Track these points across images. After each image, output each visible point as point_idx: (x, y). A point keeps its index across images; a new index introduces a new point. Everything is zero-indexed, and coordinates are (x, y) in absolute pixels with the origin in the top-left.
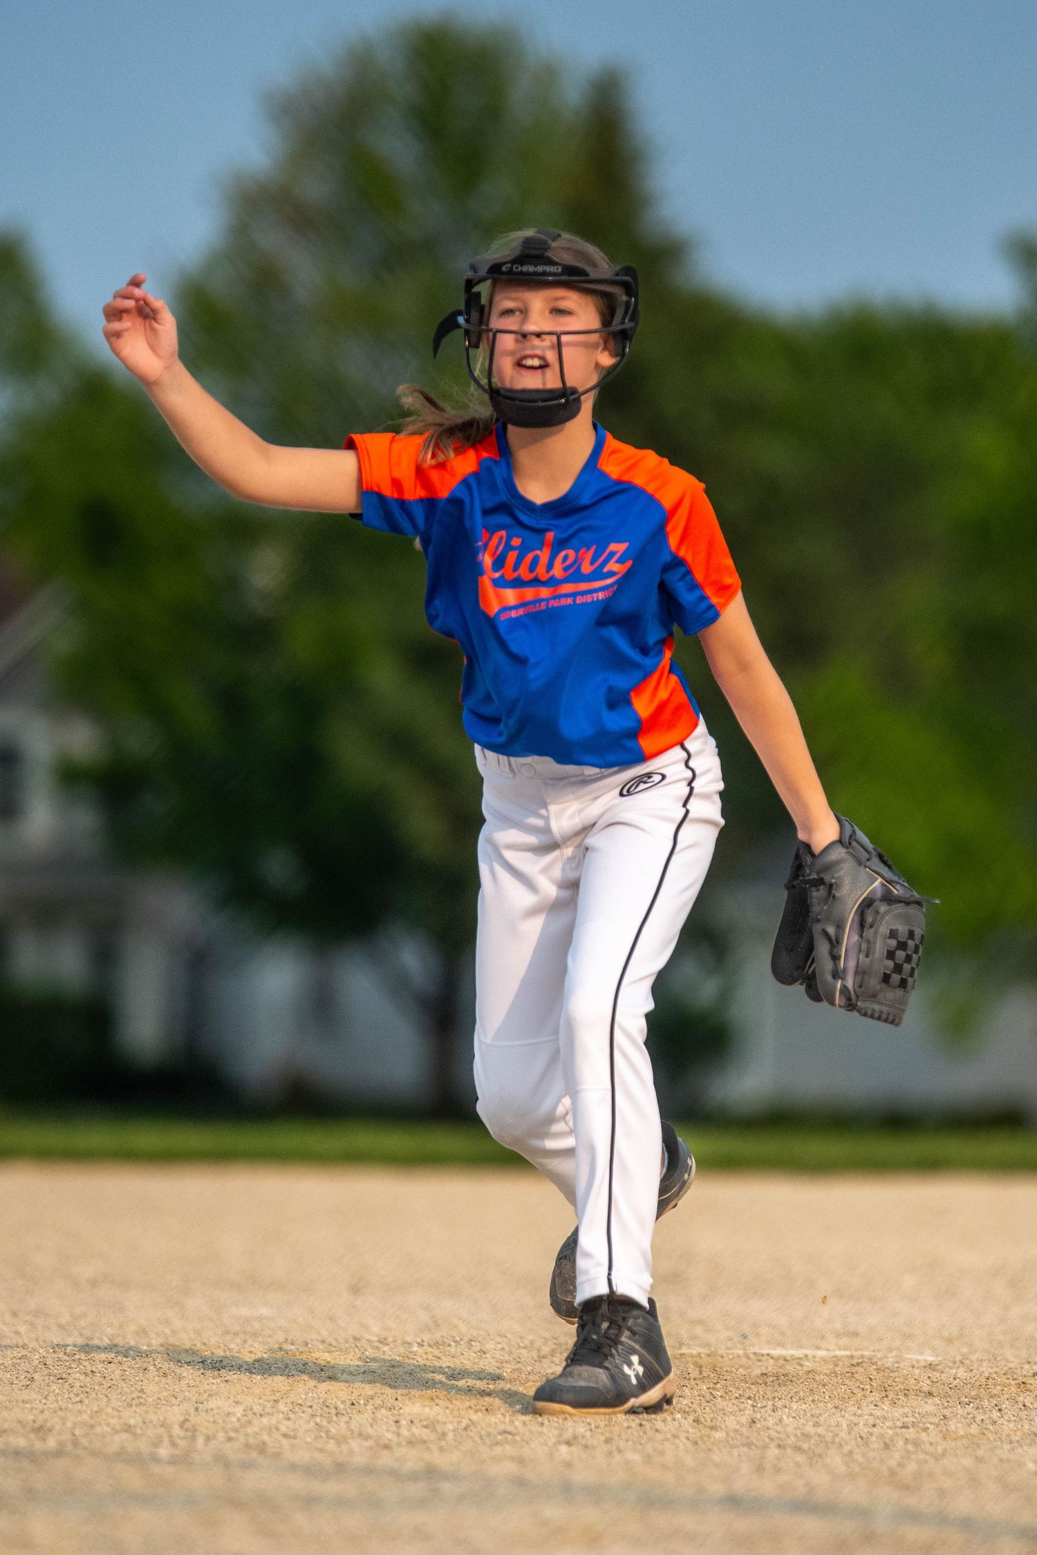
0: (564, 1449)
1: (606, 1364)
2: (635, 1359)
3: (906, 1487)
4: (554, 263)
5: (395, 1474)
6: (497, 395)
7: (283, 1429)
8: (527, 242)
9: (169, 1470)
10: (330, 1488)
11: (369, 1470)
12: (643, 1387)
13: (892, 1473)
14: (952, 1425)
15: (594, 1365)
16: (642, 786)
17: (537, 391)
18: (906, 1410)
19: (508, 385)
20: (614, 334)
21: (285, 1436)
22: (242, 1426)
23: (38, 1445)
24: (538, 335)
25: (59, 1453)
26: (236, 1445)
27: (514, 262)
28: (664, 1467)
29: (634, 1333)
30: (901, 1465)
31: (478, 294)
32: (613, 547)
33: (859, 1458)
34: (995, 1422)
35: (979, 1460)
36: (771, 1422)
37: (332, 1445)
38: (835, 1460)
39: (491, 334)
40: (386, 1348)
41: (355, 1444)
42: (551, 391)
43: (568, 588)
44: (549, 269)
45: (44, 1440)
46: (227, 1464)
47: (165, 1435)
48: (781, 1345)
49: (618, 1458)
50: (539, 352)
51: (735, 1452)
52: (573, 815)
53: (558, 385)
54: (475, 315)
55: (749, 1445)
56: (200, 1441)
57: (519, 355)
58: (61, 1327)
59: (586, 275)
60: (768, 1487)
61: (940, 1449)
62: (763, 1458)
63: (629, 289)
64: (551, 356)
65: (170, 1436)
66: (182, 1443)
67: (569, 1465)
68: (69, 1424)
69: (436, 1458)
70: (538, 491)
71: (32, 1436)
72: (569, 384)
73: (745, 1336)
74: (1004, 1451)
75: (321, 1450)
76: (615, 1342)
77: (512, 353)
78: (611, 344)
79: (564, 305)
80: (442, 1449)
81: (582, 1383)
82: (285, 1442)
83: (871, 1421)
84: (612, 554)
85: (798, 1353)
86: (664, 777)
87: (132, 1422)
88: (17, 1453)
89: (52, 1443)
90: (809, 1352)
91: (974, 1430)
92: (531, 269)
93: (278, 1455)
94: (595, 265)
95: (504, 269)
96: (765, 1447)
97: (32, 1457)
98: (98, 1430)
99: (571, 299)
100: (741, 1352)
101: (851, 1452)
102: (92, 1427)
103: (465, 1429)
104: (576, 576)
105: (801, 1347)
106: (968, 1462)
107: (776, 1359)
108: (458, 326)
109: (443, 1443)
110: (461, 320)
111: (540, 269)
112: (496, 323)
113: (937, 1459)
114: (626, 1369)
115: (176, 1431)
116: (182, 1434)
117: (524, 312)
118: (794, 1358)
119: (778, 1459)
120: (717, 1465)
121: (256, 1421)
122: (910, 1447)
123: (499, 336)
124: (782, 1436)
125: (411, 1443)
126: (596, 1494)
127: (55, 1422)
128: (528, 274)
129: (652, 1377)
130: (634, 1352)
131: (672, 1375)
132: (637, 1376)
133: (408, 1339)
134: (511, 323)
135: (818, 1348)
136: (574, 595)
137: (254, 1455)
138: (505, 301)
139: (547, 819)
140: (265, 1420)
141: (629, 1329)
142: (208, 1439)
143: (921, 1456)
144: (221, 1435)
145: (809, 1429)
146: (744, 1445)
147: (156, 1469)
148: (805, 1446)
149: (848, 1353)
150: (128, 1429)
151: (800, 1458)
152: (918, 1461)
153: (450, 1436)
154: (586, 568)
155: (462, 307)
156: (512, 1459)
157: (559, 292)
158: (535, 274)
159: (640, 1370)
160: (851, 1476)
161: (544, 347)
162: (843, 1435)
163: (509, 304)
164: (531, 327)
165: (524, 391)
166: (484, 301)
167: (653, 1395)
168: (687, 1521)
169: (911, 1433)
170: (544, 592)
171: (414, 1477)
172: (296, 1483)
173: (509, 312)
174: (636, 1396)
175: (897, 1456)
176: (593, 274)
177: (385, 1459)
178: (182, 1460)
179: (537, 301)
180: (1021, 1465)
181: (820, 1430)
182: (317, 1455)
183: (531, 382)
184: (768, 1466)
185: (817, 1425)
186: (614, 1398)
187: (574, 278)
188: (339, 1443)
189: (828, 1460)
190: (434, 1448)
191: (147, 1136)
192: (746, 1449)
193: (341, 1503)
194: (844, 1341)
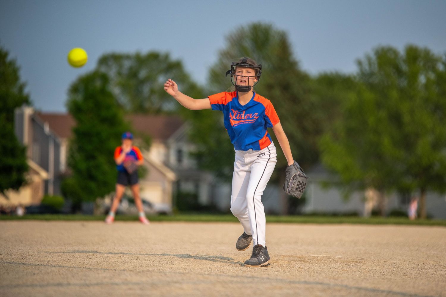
0: (276, 272)
1: (257, 258)
2: (263, 257)
3: (336, 280)
4: (248, 64)
5: (247, 277)
6: (237, 86)
7: (227, 269)
8: (243, 60)
9: (207, 276)
10: (235, 279)
11: (242, 276)
12: (264, 262)
13: (333, 277)
14: (344, 268)
15: (255, 258)
16: (261, 156)
17: (244, 86)
18: (336, 265)
19: (239, 85)
20: (257, 77)
21: (227, 270)
22: (220, 268)
23: (185, 271)
24: (245, 77)
25: (188, 273)
26: (219, 271)
27: (241, 63)
28: (293, 276)
29: (262, 252)
30: (335, 275)
31: (233, 68)
32: (255, 114)
33: (328, 274)
34: (351, 268)
35: (349, 275)
36: (312, 268)
37: (235, 272)
38: (324, 275)
39: (236, 76)
40: (245, 255)
41: (239, 271)
42: (246, 86)
43: (247, 120)
44: (247, 65)
45: (186, 270)
46: (217, 275)
47: (207, 270)
48: (314, 254)
49: (285, 274)
50: (245, 80)
51: (306, 273)
52: (249, 160)
53: (248, 85)
54: (233, 71)
55: (308, 272)
56: (213, 271)
57: (241, 80)
58: (189, 251)
59: (253, 66)
60: (311, 280)
61: (342, 273)
62: (311, 274)
63: (260, 68)
64: (247, 81)
65: (208, 270)
66: (210, 271)
67: (277, 275)
68: (190, 268)
69: (254, 274)
70: (243, 103)
71: (184, 270)
72: (250, 85)
73: (308, 253)
74: (353, 273)
75: (234, 272)
76: (259, 254)
77: (240, 80)
78: (257, 78)
79: (249, 71)
80: (255, 272)
81: (253, 261)
82: (227, 271)
83: (330, 268)
84: (255, 115)
85: (317, 256)
86: (265, 154)
87: (201, 267)
88: (181, 273)
89: (187, 271)
90: (319, 255)
91: (348, 269)
92: (244, 65)
93: (226, 273)
94: (255, 64)
95: (239, 64)
96: (311, 272)
97: (184, 274)
98: (195, 269)
99: (250, 70)
100: (307, 255)
101: (326, 273)
102: (194, 268)
103: (259, 269)
104: (249, 119)
105: (318, 254)
106: (347, 275)
107: (313, 257)
108: (230, 73)
109: (255, 271)
110: (230, 72)
111: (245, 65)
112: (237, 74)
113: (341, 274)
114: (261, 258)
115: (209, 269)
116: (210, 270)
117: (242, 72)
118: (316, 257)
119: (313, 274)
120: (303, 275)
121: (222, 267)
122: (337, 272)
123: (238, 76)
124: (314, 270)
125: (249, 271)
126: (282, 280)
127: (188, 267)
128: (243, 65)
129: (266, 260)
130: (263, 256)
131: (270, 260)
132: (263, 260)
133: (249, 253)
134: (240, 74)
135: (321, 255)
136: (248, 122)
137: (222, 273)
138: (239, 70)
139: (244, 160)
140: (224, 267)
141: (261, 252)
142: (214, 270)
143: (338, 274)
144: (216, 270)
145: (319, 269)
146: (307, 272)
147: (205, 276)
148: (318, 272)
149: (326, 256)
150: (200, 269)
151: (317, 274)
152: (338, 275)
153: (256, 270)
154: (251, 117)
155: (231, 70)
156: (267, 274)
157: (248, 69)
158: (244, 66)
159: (264, 259)
160: (326, 277)
161: (245, 79)
162: (325, 270)
163: (239, 71)
164: (243, 75)
165: (241, 86)
166: (234, 69)
167: (266, 263)
168: (297, 285)
169: (337, 270)
170: (243, 121)
171: (250, 277)
172: (229, 278)
173: (240, 72)
174: (263, 263)
175: (334, 274)
176: (255, 66)
177: (245, 274)
178: (209, 274)
179: (244, 70)
180: (356, 276)
181: (321, 269)
182: (233, 273)
183: (243, 84)
184: (312, 276)
185: (320, 268)
186: (259, 263)
187: (251, 67)
188: (237, 271)
189: (322, 275)
190: (253, 272)
191: (204, 217)
192: (308, 273)
193: (237, 282)
194: (325, 253)
